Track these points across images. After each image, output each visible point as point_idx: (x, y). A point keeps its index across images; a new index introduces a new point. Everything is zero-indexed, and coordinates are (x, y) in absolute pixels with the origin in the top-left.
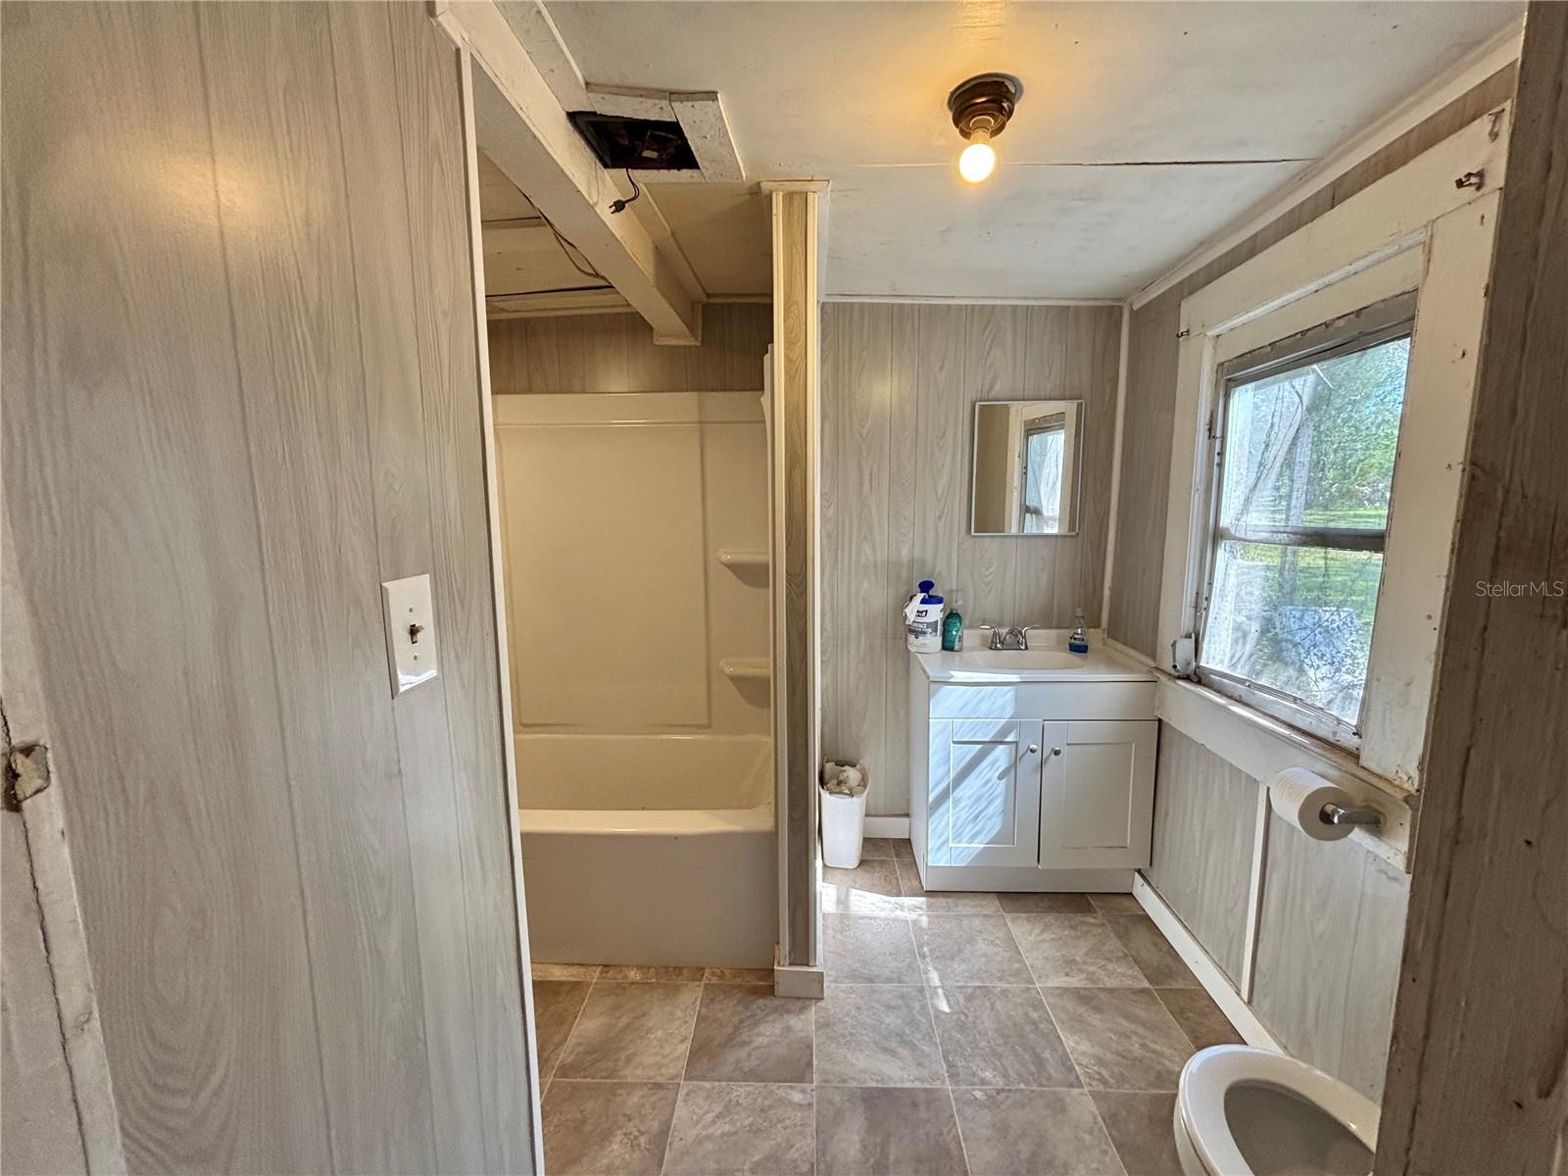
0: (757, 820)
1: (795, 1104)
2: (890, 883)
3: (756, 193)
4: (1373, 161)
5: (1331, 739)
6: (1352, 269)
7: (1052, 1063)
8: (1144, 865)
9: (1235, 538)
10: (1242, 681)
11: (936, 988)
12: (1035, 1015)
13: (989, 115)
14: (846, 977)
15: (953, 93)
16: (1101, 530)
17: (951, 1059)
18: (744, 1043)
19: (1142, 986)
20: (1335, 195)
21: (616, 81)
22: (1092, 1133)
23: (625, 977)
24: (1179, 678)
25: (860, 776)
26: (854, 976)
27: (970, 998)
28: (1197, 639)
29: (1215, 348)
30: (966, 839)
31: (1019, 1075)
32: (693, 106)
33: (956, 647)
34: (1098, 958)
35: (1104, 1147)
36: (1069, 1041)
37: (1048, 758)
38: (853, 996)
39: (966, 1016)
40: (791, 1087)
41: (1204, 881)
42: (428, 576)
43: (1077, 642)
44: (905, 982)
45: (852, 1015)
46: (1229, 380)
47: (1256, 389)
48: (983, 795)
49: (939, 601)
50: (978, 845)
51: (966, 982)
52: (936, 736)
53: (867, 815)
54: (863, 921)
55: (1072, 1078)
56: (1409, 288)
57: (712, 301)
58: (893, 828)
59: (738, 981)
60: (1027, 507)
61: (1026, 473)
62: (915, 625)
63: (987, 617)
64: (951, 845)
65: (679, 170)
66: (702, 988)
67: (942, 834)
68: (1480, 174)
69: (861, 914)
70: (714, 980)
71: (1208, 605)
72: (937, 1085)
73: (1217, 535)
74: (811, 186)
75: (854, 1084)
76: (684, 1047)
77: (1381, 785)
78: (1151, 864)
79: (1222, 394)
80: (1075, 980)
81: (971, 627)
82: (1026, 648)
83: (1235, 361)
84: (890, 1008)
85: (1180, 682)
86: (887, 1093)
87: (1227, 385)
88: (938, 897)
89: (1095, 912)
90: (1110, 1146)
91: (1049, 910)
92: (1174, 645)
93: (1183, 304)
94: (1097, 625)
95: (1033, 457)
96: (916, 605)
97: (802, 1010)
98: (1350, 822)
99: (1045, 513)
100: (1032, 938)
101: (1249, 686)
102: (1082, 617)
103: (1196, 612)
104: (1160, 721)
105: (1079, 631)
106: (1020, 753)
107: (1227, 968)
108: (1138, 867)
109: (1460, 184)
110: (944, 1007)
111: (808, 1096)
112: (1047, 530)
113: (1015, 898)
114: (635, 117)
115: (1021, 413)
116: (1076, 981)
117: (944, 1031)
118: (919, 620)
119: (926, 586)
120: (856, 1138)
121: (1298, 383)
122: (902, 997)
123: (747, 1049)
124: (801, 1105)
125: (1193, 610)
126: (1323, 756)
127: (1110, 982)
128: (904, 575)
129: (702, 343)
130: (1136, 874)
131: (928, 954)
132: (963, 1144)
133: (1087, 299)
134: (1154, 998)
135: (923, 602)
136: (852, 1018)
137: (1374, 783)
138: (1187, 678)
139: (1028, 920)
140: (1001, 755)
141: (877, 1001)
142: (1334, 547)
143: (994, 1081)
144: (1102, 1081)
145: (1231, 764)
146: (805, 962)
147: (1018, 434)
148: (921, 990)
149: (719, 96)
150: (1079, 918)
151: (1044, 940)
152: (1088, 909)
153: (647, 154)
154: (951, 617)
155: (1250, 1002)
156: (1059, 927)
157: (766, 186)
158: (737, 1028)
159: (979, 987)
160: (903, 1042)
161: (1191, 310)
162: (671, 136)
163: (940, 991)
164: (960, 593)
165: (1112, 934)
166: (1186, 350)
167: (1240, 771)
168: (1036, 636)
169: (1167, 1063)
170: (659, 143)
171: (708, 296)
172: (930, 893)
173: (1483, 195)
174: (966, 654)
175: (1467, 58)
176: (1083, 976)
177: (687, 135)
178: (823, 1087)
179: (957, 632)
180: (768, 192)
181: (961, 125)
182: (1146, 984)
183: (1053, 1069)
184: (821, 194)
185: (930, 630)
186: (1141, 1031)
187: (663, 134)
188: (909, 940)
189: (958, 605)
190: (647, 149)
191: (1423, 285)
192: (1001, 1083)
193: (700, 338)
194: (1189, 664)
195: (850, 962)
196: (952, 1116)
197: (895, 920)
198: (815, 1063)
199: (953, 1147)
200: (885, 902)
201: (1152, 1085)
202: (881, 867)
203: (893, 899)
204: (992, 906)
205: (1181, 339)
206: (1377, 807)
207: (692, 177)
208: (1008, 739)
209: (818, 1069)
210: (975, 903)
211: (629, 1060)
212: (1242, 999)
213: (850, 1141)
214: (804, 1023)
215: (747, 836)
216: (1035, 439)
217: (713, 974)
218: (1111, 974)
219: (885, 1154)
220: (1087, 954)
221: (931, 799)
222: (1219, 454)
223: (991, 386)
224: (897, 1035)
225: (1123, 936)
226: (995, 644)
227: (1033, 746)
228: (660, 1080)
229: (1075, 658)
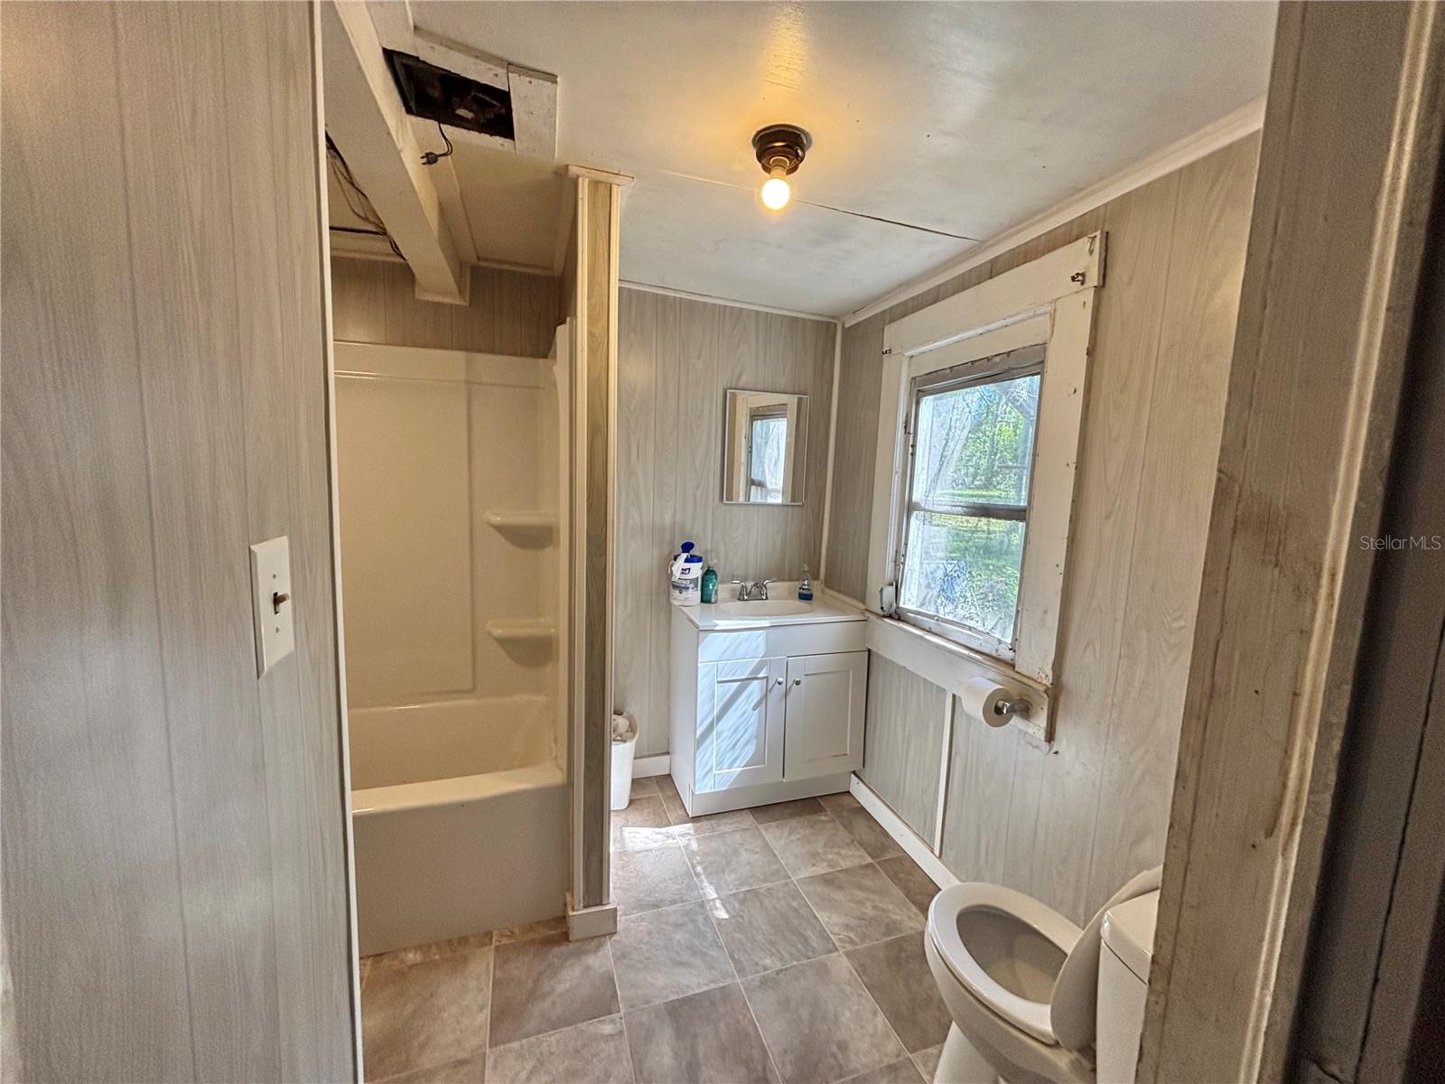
0: (548, 775)
1: (607, 1036)
2: (660, 816)
3: (560, 175)
4: (1017, 250)
5: (994, 654)
6: (1004, 322)
7: (814, 938)
8: (857, 767)
9: (924, 510)
10: (931, 617)
11: (713, 900)
12: (795, 904)
13: (788, 158)
14: (633, 909)
15: (759, 132)
16: (820, 500)
17: (736, 957)
18: (549, 993)
19: (867, 862)
20: (994, 269)
21: (452, 35)
22: (850, 985)
23: (402, 961)
24: (884, 616)
25: (628, 723)
26: (640, 906)
27: (742, 902)
28: (897, 586)
29: (909, 365)
30: (725, 766)
31: (791, 955)
32: (530, 82)
33: (713, 600)
34: (833, 847)
35: (860, 991)
36: (823, 917)
37: (790, 688)
38: (643, 923)
39: (742, 917)
40: (599, 1022)
41: (905, 772)
42: (285, 537)
43: (805, 592)
44: (686, 900)
45: (645, 941)
46: (919, 391)
47: (934, 400)
48: (740, 725)
49: (699, 560)
50: (737, 770)
51: (737, 889)
52: (703, 678)
53: (635, 758)
54: (641, 855)
55: (831, 947)
56: (1040, 342)
57: (482, 264)
58: (657, 766)
59: (530, 936)
60: (752, 480)
61: (751, 452)
62: (680, 581)
63: (735, 573)
64: (714, 772)
65: (491, 135)
66: (493, 951)
67: (707, 764)
68: (1083, 275)
69: (637, 849)
70: (505, 941)
71: (905, 560)
72: (729, 981)
73: (910, 508)
74: (617, 180)
75: (657, 1002)
76: (484, 1016)
77: (1031, 683)
78: (864, 766)
79: (914, 400)
80: (819, 868)
81: (723, 582)
82: (767, 598)
83: (924, 377)
84: (679, 926)
85: (887, 620)
86: (688, 1001)
87: (917, 395)
88: (702, 821)
89: (825, 811)
90: (863, 989)
91: (792, 815)
92: (881, 591)
93: (886, 328)
94: (816, 577)
95: (757, 440)
96: (680, 564)
97: (599, 947)
98: (1012, 711)
99: (769, 486)
100: (782, 842)
101: (937, 620)
102: (808, 571)
103: (896, 566)
104: (869, 650)
105: (806, 582)
106: (770, 687)
107: (923, 834)
108: (852, 770)
109: (1073, 279)
110: (723, 914)
111: (618, 1025)
112: (770, 500)
113: (763, 811)
114: (463, 75)
115: (748, 401)
116: (822, 869)
117: (727, 935)
118: (684, 577)
119: (687, 547)
120: (667, 1049)
121: (969, 398)
122: (687, 914)
123: (550, 999)
124: (611, 1035)
125: (893, 564)
126: (992, 667)
127: (844, 864)
128: (667, 536)
129: (471, 303)
130: (853, 775)
131: (701, 872)
132: (758, 1025)
133: (813, 314)
134: (876, 870)
135: (687, 561)
136: (646, 944)
137: (1024, 682)
138: (890, 617)
139: (777, 827)
140: (755, 688)
141: (667, 923)
142: (993, 518)
143: (773, 965)
144: (852, 942)
145: (925, 680)
146: (598, 902)
147: (744, 419)
148: (702, 905)
149: (558, 80)
150: (814, 818)
151: (792, 841)
152: (821, 810)
153: (461, 112)
154: (709, 573)
155: (940, 857)
156: (802, 828)
157: (573, 170)
158: (537, 982)
159: (749, 891)
160: (694, 954)
161: (892, 334)
162: (495, 103)
163: (718, 903)
164: (714, 554)
165: (841, 827)
166: (887, 364)
167: (932, 683)
168: (774, 587)
169: (892, 916)
170: (481, 106)
171: (479, 258)
172: (695, 819)
173: (1085, 289)
174: (721, 605)
175: (1074, 198)
176: (825, 864)
177: (514, 106)
178: (630, 1013)
179: (713, 586)
180: (575, 176)
181: (763, 161)
182: (870, 860)
183: (815, 942)
184: (624, 188)
185: (692, 586)
186: (872, 896)
187: (488, 99)
188: (685, 862)
189: (713, 563)
190: (465, 108)
191: (1050, 341)
192: (778, 966)
193: (468, 298)
194: (891, 606)
195: (635, 895)
196: (745, 1004)
197: (668, 848)
198: (619, 993)
199: (751, 1030)
200: (657, 834)
201: (886, 935)
202: (649, 803)
203: (664, 830)
204: (748, 820)
205: (884, 356)
206: (1026, 698)
207: (502, 145)
208: (760, 675)
209: (622, 997)
210: (734, 820)
211: (422, 1048)
212: (935, 855)
213: (664, 1054)
214: (601, 960)
215: (541, 793)
216: (758, 424)
217: (502, 935)
218: (844, 857)
219: (694, 1053)
220: (825, 846)
221: (698, 733)
222: (912, 446)
223: (740, 376)
224: (688, 948)
225: (848, 827)
226: (742, 596)
227: (780, 680)
228: (462, 1055)
229: (803, 604)
